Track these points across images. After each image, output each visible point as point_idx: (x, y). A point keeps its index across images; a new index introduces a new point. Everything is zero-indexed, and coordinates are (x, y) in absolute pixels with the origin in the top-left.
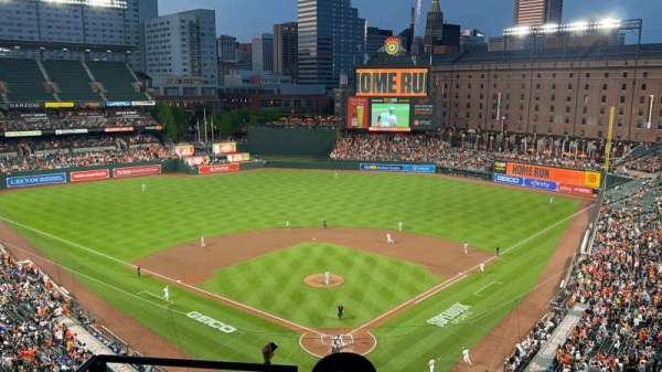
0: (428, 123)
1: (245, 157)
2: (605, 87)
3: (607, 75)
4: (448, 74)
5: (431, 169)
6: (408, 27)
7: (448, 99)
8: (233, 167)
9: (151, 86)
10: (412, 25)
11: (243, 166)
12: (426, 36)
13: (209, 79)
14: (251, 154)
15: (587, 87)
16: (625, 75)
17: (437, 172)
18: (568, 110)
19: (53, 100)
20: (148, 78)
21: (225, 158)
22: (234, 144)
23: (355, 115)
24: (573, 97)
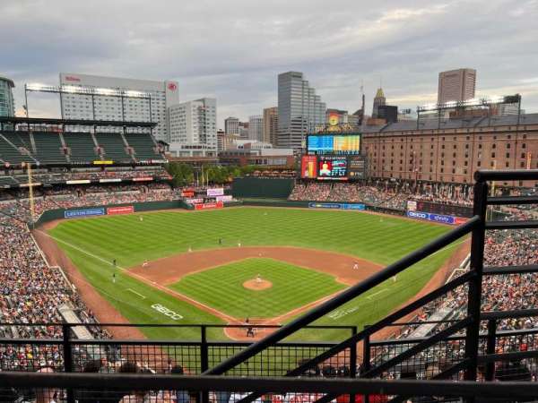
0: (360, 174)
1: (229, 198)
2: (494, 146)
3: (495, 138)
4: (377, 139)
5: (362, 207)
6: (360, 108)
7: (377, 157)
8: (219, 205)
9: (168, 151)
10: (363, 107)
11: (227, 204)
12: (373, 115)
13: (212, 146)
14: (234, 197)
15: (480, 146)
16: (509, 137)
17: (366, 209)
18: (466, 163)
19: (99, 160)
20: (166, 144)
21: (215, 199)
22: (222, 189)
23: (307, 169)
24: (470, 153)
